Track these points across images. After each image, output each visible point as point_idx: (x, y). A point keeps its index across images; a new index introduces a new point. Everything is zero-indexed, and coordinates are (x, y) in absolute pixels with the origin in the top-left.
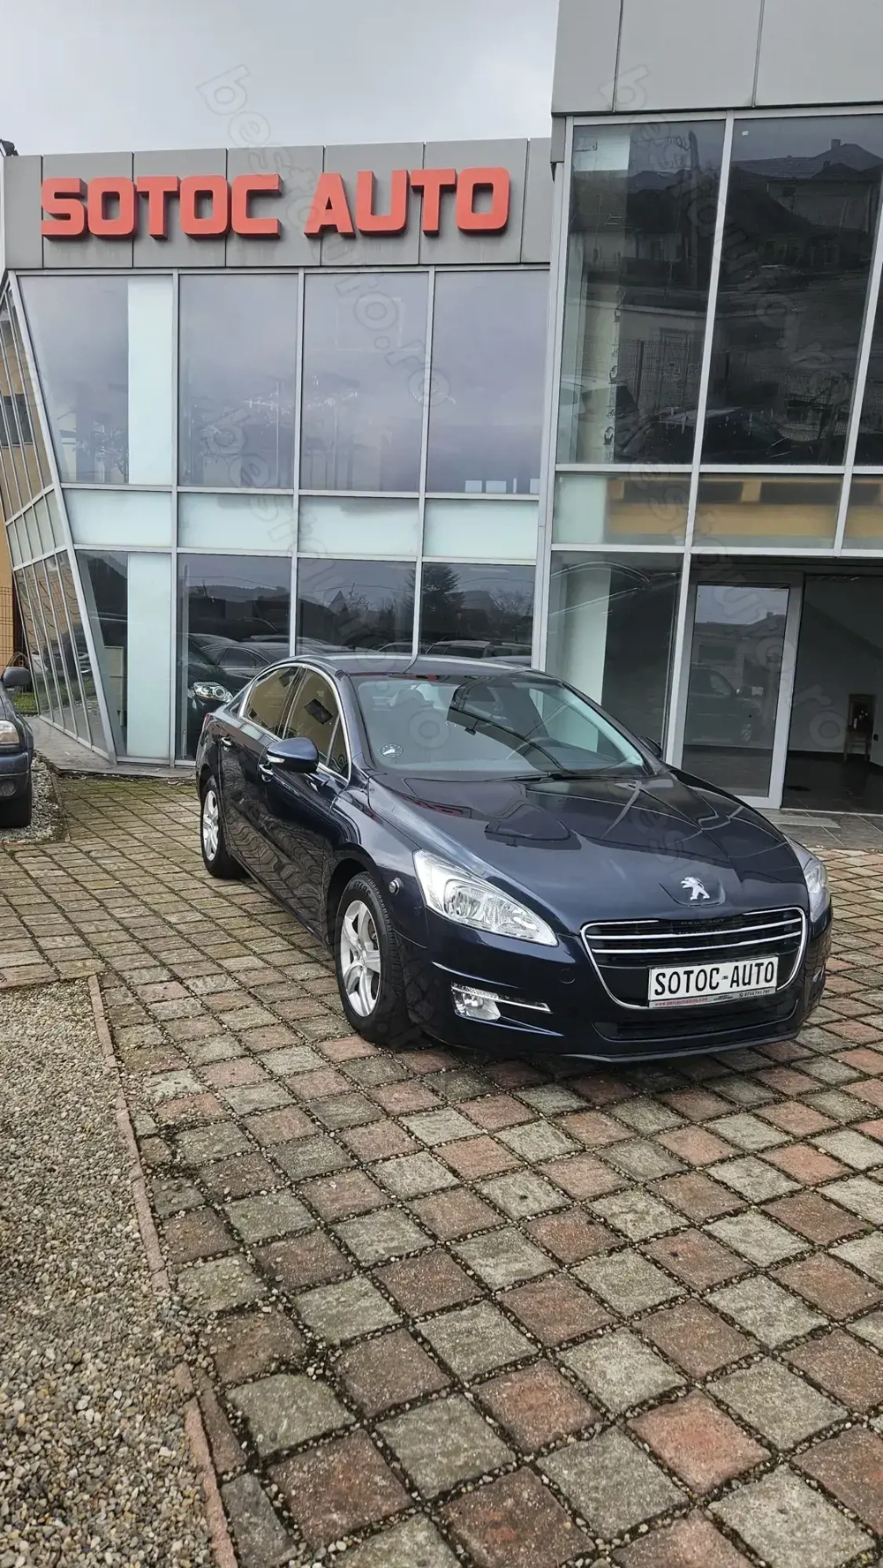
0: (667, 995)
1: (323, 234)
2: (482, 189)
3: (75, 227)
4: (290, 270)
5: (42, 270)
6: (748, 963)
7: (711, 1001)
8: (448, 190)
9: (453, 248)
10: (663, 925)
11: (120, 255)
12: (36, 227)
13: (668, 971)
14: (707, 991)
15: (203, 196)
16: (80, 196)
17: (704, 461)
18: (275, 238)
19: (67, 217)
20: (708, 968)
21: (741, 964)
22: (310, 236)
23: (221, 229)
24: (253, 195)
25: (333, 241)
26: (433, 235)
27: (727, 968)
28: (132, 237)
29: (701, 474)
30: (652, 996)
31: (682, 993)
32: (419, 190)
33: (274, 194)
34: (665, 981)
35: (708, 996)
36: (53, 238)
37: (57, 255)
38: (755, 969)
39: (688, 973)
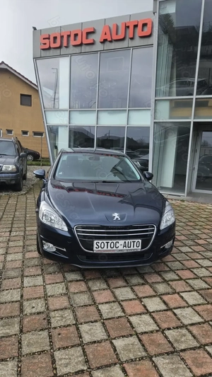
0: (100, 249)
1: (104, 41)
2: (145, 25)
3: (47, 46)
4: (96, 52)
5: (41, 58)
6: (130, 241)
7: (116, 252)
8: (136, 26)
9: (137, 42)
10: (102, 227)
11: (57, 52)
12: (39, 47)
13: (100, 242)
14: (115, 248)
15: (76, 35)
16: (49, 38)
17: (197, 94)
18: (93, 44)
19: (45, 44)
20: (115, 241)
21: (127, 241)
22: (101, 42)
23: (80, 43)
24: (88, 34)
25: (107, 43)
26: (132, 39)
27: (122, 242)
28: (60, 47)
29: (196, 99)
30: (95, 249)
31: (105, 248)
32: (128, 27)
33: (93, 32)
34: (99, 245)
35: (115, 250)
36: (43, 49)
37: (44, 54)
38: (132, 243)
39: (107, 243)
